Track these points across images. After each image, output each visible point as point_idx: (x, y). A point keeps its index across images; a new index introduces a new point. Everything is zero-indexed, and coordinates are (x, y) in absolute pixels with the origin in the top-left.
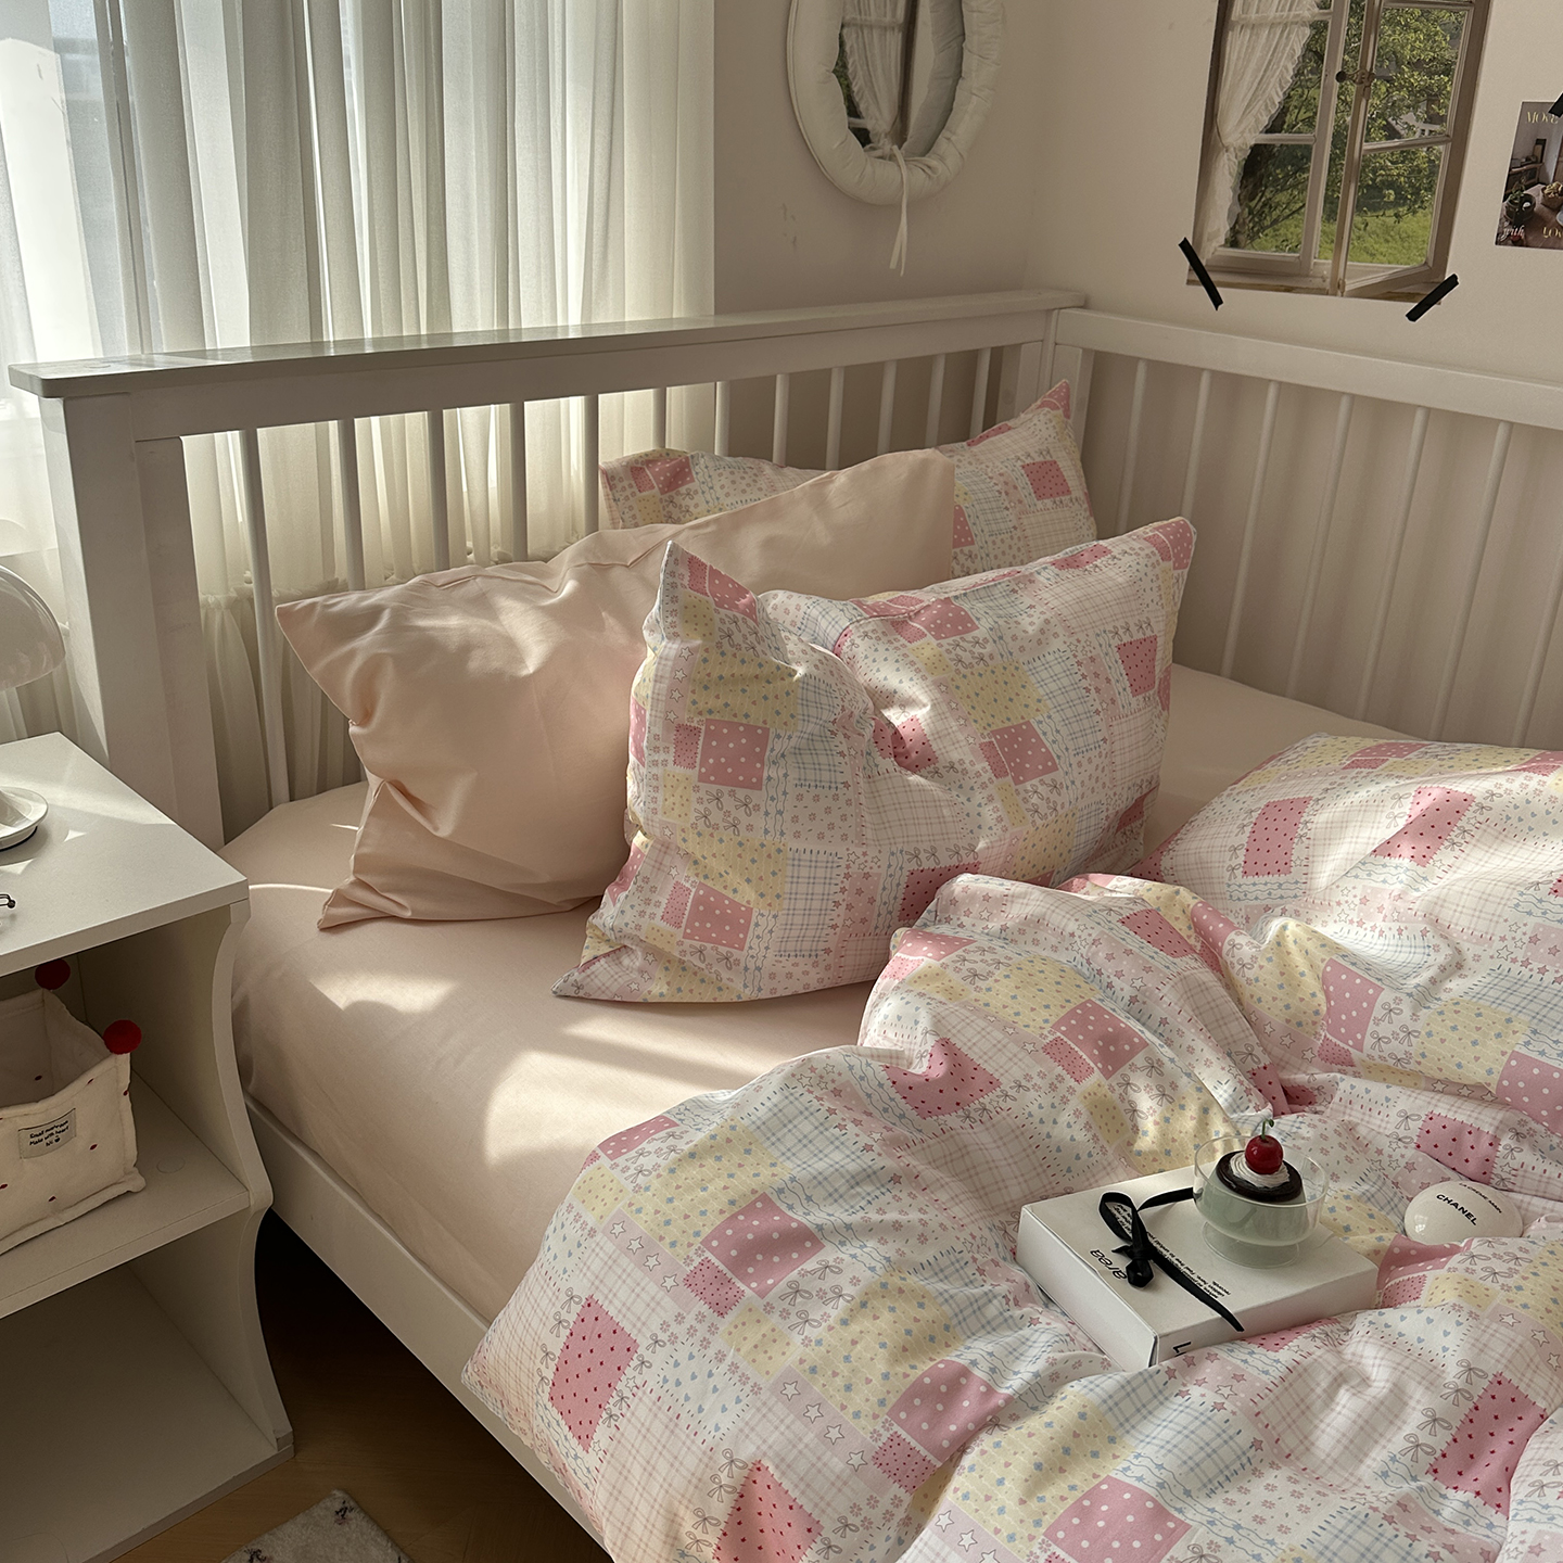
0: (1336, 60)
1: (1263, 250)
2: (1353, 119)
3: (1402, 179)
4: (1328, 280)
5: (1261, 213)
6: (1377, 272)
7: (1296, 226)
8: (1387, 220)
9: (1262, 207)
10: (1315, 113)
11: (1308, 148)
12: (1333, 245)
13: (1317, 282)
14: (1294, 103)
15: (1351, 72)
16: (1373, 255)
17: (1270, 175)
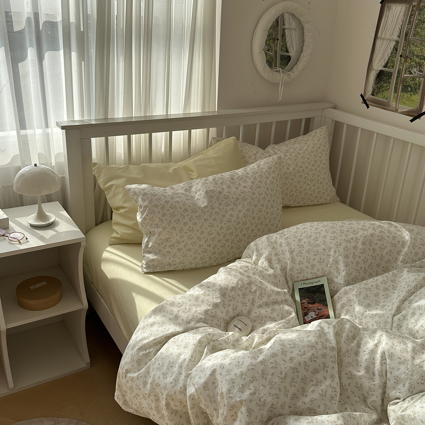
0: (400, 52)
1: (379, 98)
2: (402, 68)
3: (412, 85)
4: (394, 108)
5: (380, 88)
6: (405, 108)
7: (387, 93)
8: (408, 95)
9: (380, 87)
10: (394, 64)
11: (392, 73)
12: (396, 100)
13: (391, 108)
14: (390, 61)
15: (403, 55)
16: (405, 104)
17: (383, 78)
